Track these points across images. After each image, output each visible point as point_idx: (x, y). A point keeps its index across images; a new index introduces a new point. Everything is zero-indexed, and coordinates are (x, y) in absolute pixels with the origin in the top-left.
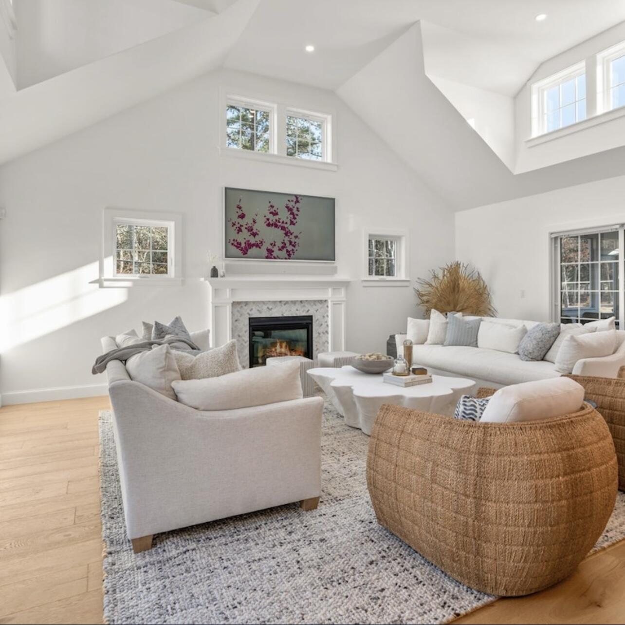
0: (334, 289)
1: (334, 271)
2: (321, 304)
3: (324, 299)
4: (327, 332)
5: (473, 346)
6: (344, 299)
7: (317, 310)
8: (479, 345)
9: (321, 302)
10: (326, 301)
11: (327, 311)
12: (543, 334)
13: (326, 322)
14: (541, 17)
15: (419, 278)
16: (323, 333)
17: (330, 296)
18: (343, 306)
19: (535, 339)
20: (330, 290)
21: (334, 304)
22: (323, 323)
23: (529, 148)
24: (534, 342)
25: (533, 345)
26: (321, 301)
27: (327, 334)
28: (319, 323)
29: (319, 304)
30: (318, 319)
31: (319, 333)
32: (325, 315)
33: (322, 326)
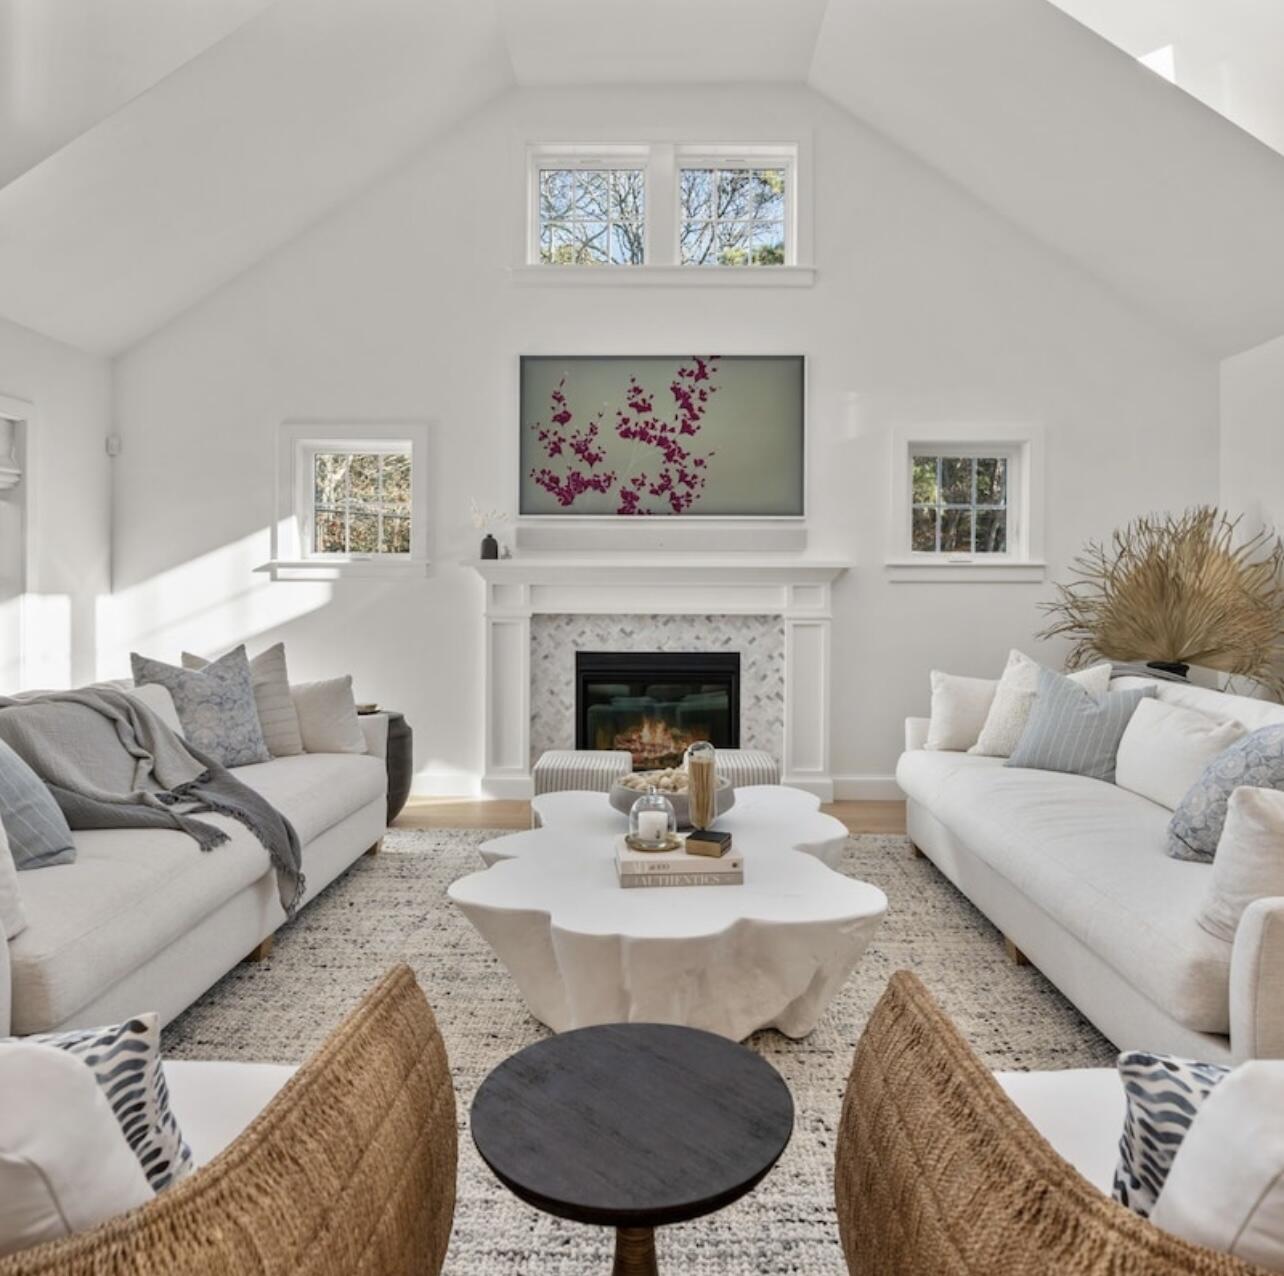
0: (795, 587)
1: (800, 542)
2: (762, 624)
3: (772, 613)
4: (779, 696)
6: (827, 614)
7: (754, 639)
8: (1117, 772)
9: (762, 619)
10: (776, 618)
11: (782, 644)
13: (777, 671)
16: (769, 697)
17: (787, 605)
18: (823, 635)
20: (785, 590)
21: (799, 626)
22: (769, 673)
26: (764, 617)
27: (780, 702)
28: (756, 673)
29: (757, 625)
30: (754, 663)
31: (758, 699)
32: (775, 654)
33: (767, 680)
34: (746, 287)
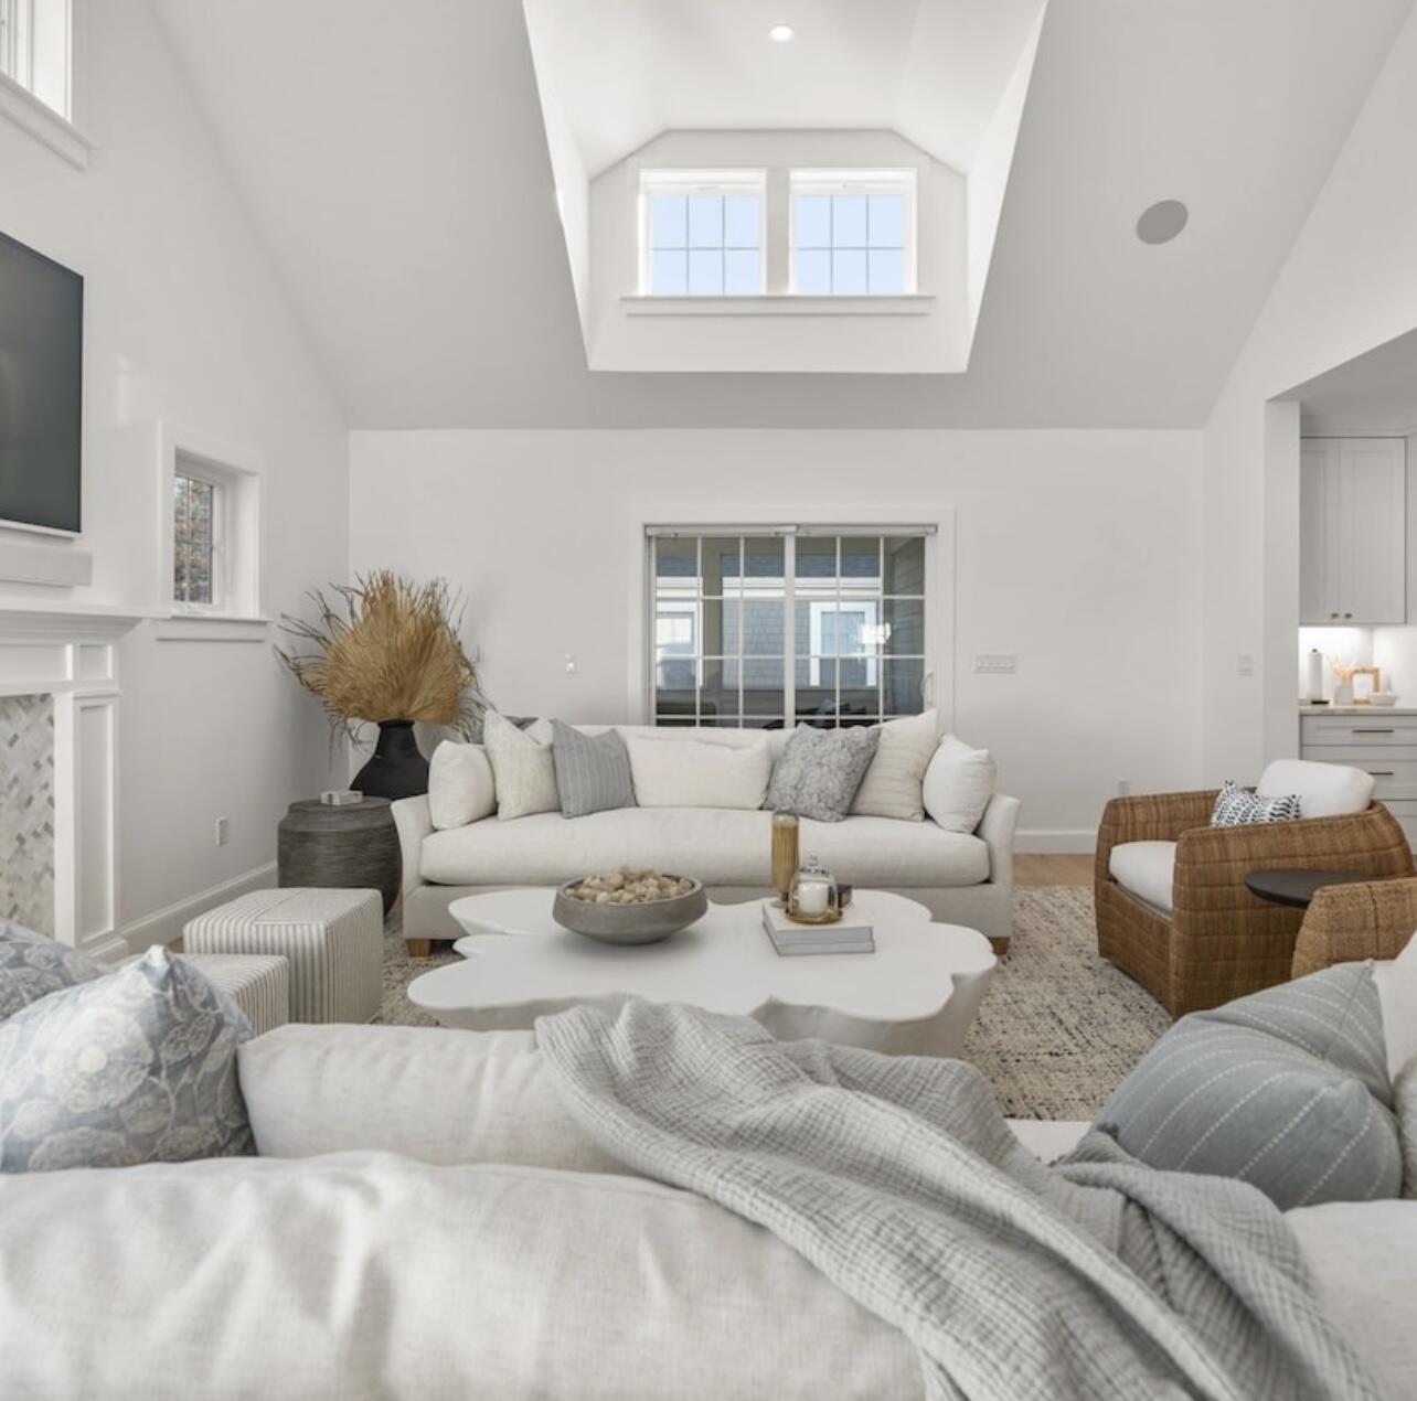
0: (82, 646)
1: (82, 572)
2: (26, 710)
3: (39, 691)
4: (49, 829)
5: (630, 806)
6: (115, 689)
7: (16, 737)
8: (641, 800)
9: (27, 701)
10: (45, 698)
11: (50, 740)
12: (853, 756)
13: (46, 786)
14: (782, 34)
15: (283, 616)
16: (36, 835)
17: (69, 674)
18: (109, 715)
19: (840, 768)
20: (69, 650)
21: (84, 709)
22: (35, 793)
23: (630, 315)
24: (842, 776)
25: (841, 783)
26: (29, 698)
27: (49, 837)
28: (18, 796)
29: (20, 711)
30: (15, 779)
31: (21, 840)
32: (43, 760)
33: (34, 803)
34: (35, 136)
